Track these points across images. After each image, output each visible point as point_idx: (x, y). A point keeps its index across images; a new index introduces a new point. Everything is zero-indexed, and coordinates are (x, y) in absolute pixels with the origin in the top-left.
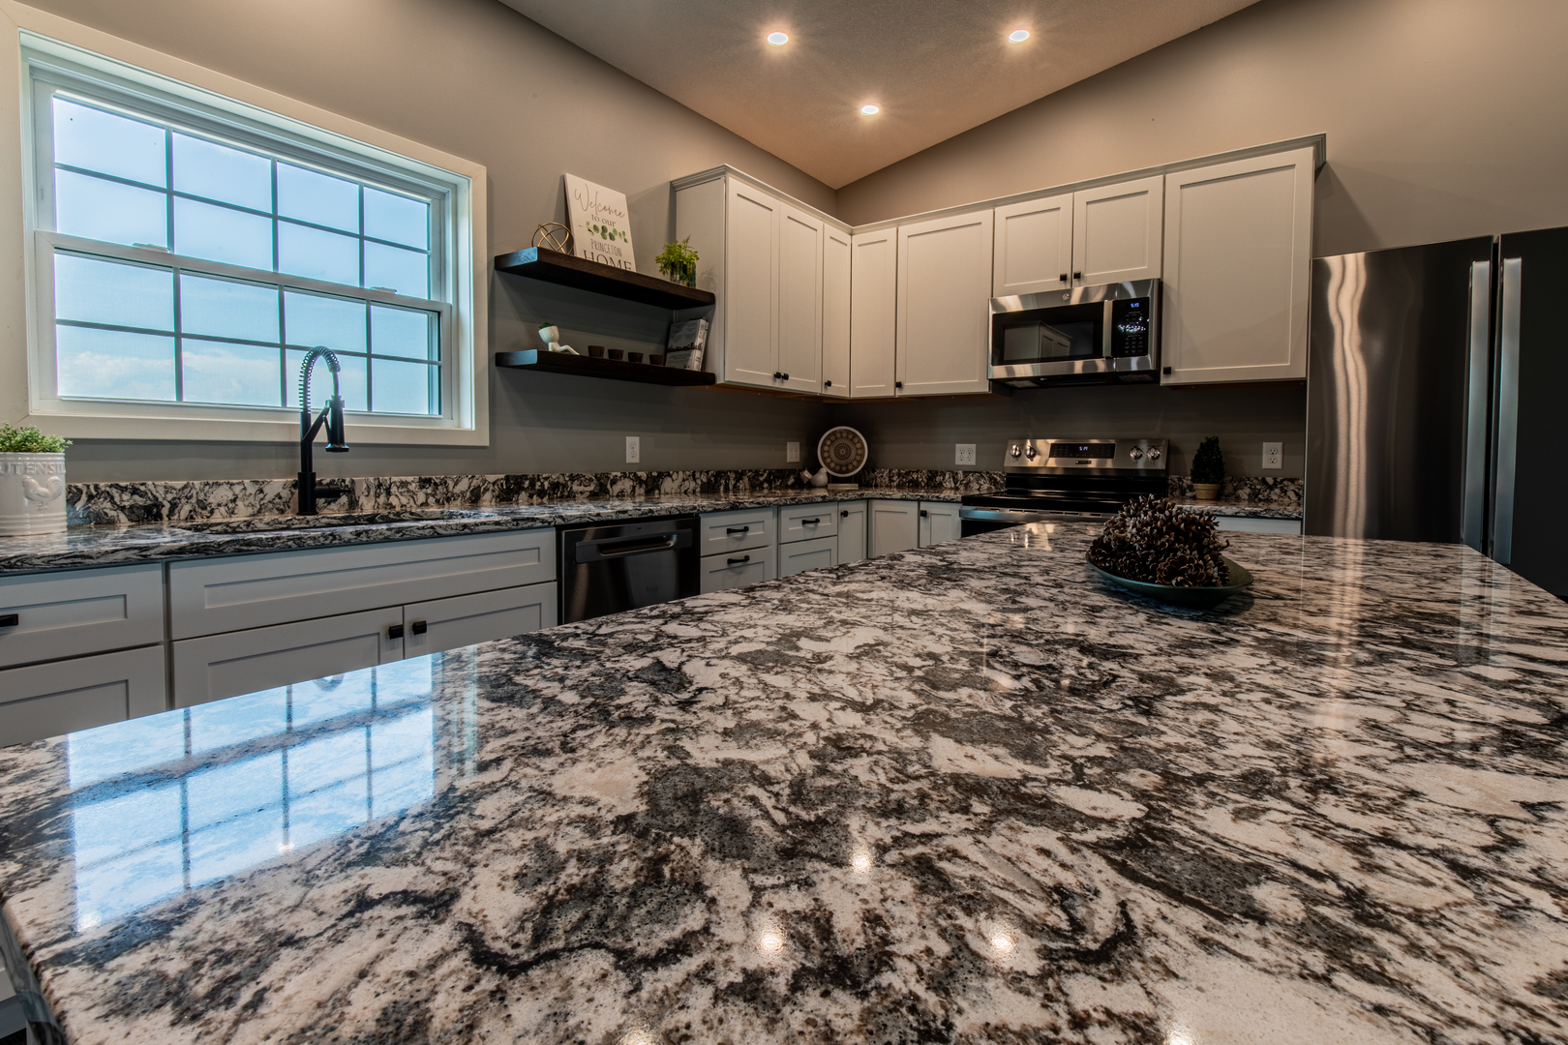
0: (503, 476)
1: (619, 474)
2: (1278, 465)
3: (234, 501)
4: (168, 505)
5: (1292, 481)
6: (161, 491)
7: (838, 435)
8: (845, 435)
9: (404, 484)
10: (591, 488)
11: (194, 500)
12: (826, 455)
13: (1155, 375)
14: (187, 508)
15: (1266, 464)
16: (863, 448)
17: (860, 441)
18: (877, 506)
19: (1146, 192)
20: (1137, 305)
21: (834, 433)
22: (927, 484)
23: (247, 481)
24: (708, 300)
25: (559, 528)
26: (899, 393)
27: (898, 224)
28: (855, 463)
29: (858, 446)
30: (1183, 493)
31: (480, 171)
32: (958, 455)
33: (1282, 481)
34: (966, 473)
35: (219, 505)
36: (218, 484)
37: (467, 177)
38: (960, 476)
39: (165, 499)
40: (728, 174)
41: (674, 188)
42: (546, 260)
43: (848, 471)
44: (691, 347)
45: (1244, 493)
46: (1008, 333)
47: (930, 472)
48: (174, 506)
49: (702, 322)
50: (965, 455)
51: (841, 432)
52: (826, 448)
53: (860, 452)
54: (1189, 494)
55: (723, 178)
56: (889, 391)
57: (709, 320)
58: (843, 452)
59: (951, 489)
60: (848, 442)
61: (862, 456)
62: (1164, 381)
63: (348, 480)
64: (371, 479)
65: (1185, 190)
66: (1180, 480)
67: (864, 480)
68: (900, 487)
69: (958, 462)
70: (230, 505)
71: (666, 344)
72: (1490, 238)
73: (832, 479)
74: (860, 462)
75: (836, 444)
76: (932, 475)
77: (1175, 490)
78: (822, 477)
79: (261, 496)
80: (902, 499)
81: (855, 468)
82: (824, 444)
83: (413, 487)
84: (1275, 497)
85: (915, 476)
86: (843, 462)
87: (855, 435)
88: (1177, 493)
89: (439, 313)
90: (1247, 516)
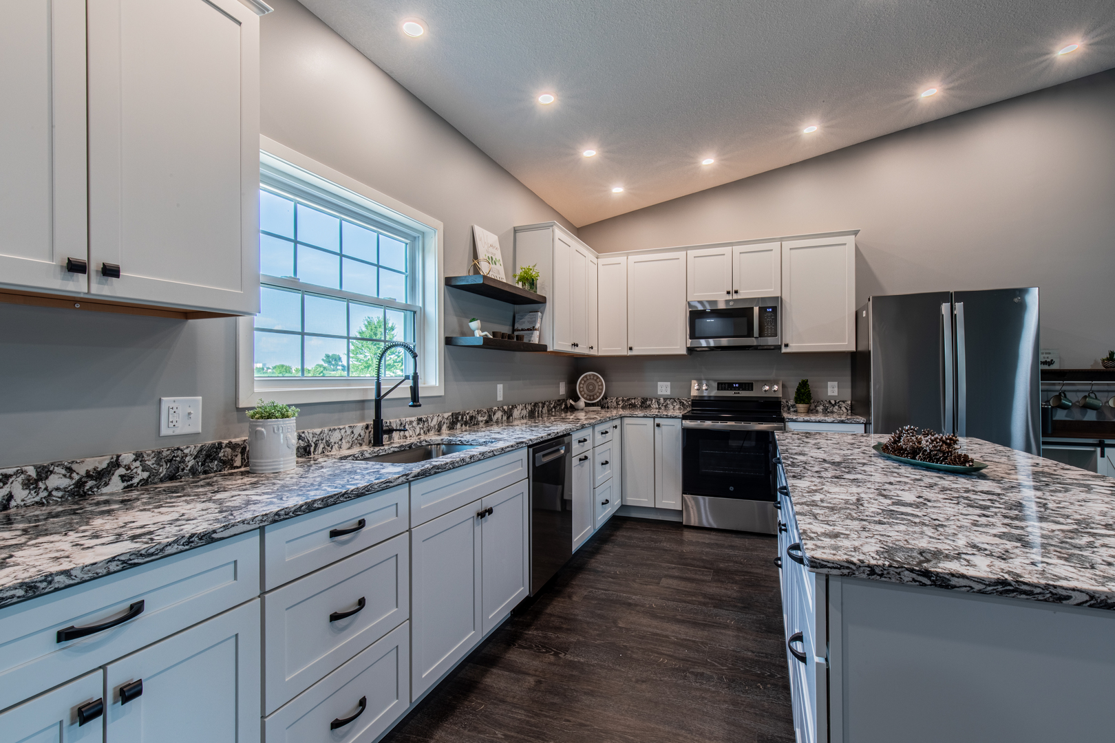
0: (450, 414)
1: (496, 408)
2: (836, 394)
3: (341, 440)
4: (313, 445)
5: (844, 402)
6: (311, 435)
7: (588, 377)
8: (592, 377)
9: (411, 422)
10: (485, 418)
11: (324, 441)
12: (581, 389)
13: (779, 347)
14: (322, 446)
15: (830, 393)
16: (602, 385)
17: (601, 381)
18: (627, 421)
19: (772, 250)
20: (770, 310)
21: (586, 376)
22: (641, 406)
23: (347, 426)
24: (543, 301)
25: (529, 447)
26: (630, 353)
27: (627, 255)
28: (598, 394)
29: (600, 383)
30: (789, 409)
31: (440, 225)
32: (659, 388)
33: (839, 402)
34: (665, 399)
35: (335, 443)
36: (335, 430)
37: (435, 229)
38: (662, 401)
39: (312, 440)
40: (555, 227)
41: (516, 230)
42: (486, 283)
43: (594, 399)
44: (533, 329)
45: (820, 408)
46: (698, 321)
47: (643, 399)
48: (316, 445)
49: (539, 313)
50: (664, 389)
51: (590, 375)
52: (581, 385)
53: (600, 387)
54: (792, 410)
55: (551, 229)
56: (625, 352)
57: (542, 313)
58: (591, 387)
59: (656, 408)
60: (593, 382)
61: (602, 389)
62: (784, 350)
63: (388, 421)
64: (398, 420)
65: (792, 251)
66: (787, 402)
67: (603, 405)
68: (623, 408)
69: (659, 393)
70: (340, 443)
71: (513, 325)
72: (949, 292)
73: (587, 405)
74: (600, 394)
75: (587, 383)
76: (644, 401)
77: (784, 407)
78: (581, 403)
79: (352, 435)
80: (644, 417)
81: (598, 397)
82: (580, 383)
83: (415, 424)
84: (836, 411)
85: (633, 401)
86: (591, 394)
87: (598, 377)
88: (786, 409)
89: (415, 312)
90: (839, 423)
